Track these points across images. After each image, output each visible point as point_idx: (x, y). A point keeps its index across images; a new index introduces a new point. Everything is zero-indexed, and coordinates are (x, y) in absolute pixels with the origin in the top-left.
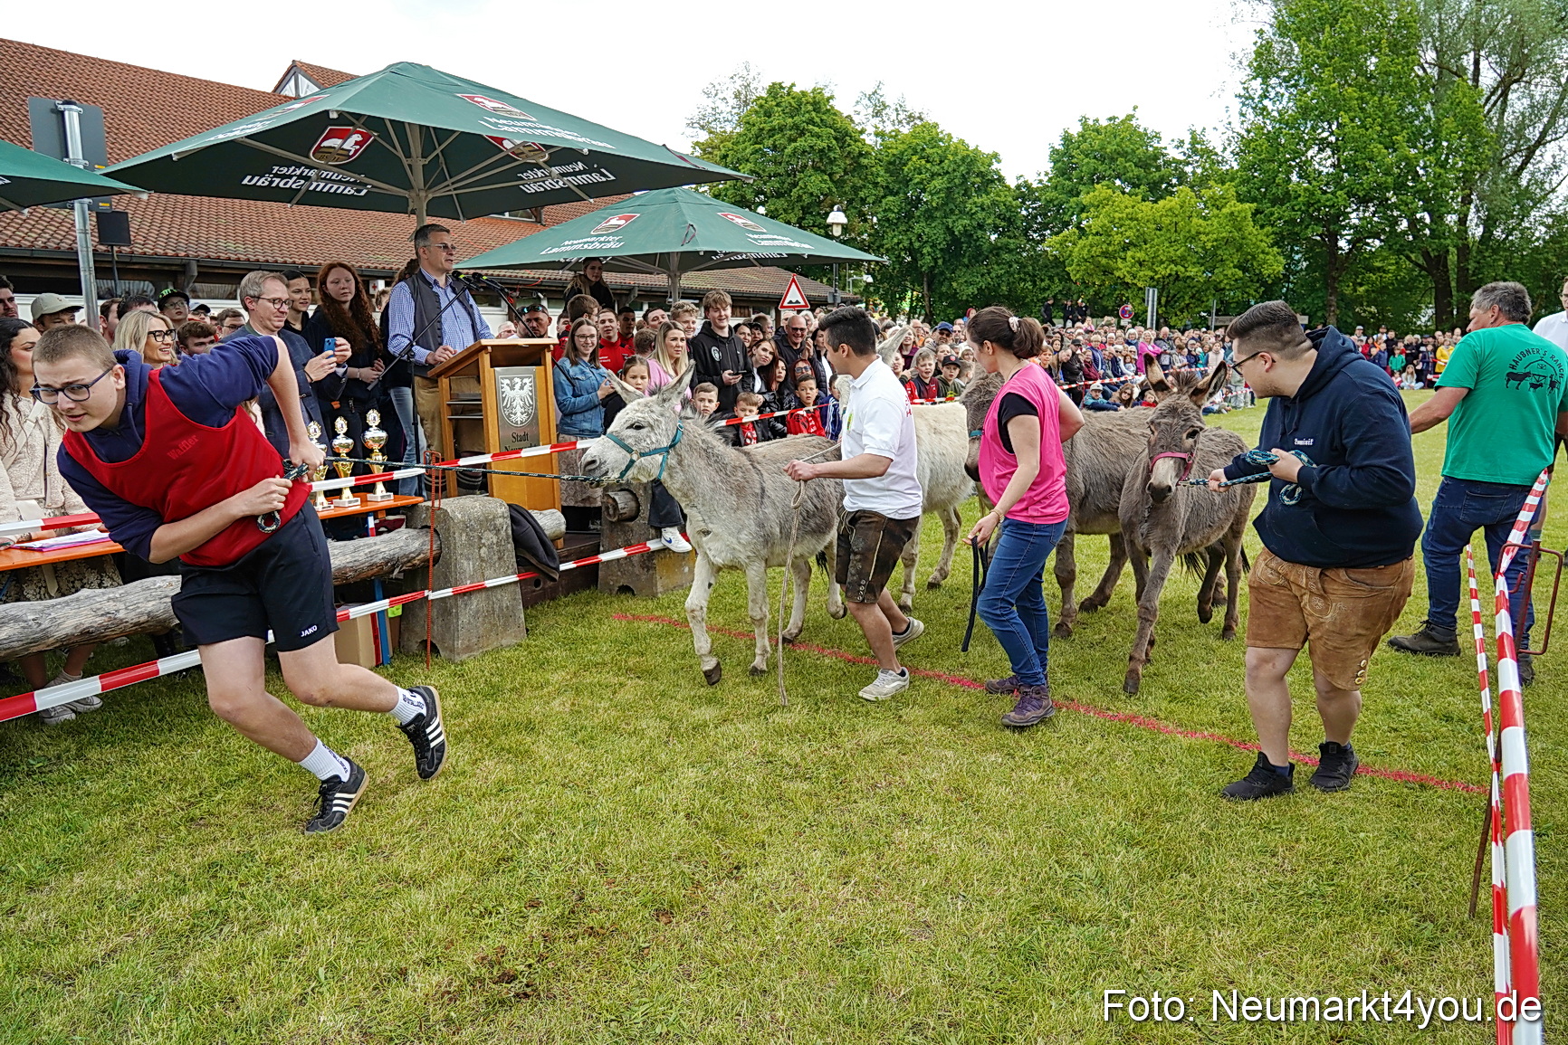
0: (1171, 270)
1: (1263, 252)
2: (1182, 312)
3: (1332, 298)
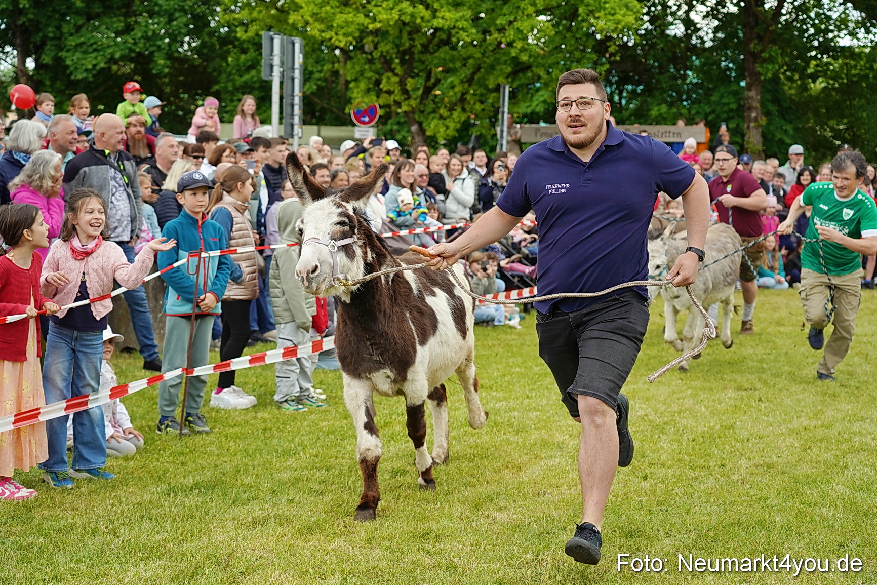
0: (401, 13)
2: (451, 109)
3: (752, 93)
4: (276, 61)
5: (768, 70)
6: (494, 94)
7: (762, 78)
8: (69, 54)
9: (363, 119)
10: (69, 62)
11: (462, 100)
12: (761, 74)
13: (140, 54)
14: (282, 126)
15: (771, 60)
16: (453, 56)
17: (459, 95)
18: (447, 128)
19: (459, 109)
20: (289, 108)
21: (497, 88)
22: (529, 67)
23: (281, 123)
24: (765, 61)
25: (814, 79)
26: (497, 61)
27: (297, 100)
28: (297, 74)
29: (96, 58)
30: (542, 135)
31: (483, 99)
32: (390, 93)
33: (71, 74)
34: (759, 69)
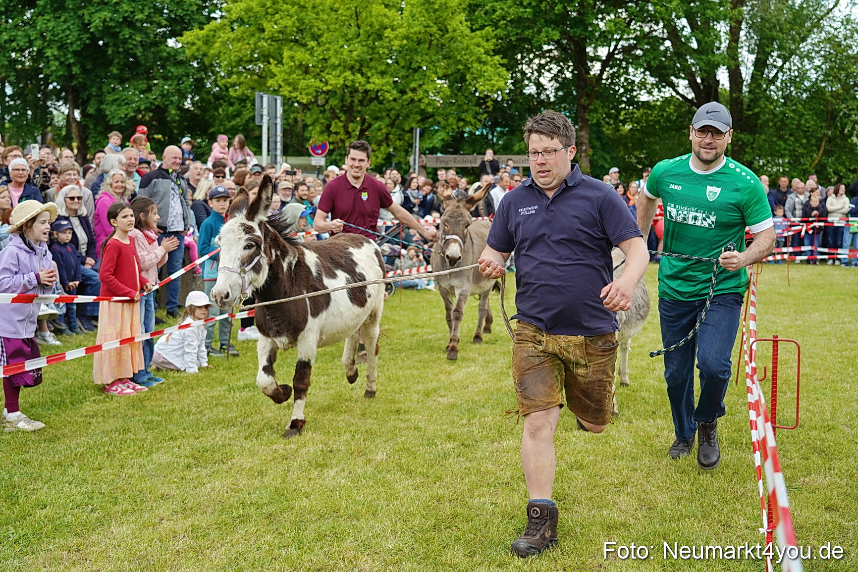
0: (345, 79)
1: (480, 61)
2: (379, 145)
4: (265, 112)
5: (593, 118)
6: (409, 135)
7: (590, 123)
8: (108, 106)
9: (317, 152)
10: (108, 112)
11: (387, 138)
12: (589, 120)
13: (157, 106)
14: (269, 157)
15: (595, 110)
16: (380, 108)
17: (384, 136)
18: (377, 157)
19: (385, 145)
20: (274, 144)
21: (411, 130)
22: (433, 115)
23: (268, 155)
24: (591, 111)
25: (624, 122)
26: (410, 111)
27: (279, 139)
28: (279, 121)
29: (127, 109)
30: (441, 162)
31: (401, 137)
32: (337, 133)
33: (109, 121)
34: (587, 117)
